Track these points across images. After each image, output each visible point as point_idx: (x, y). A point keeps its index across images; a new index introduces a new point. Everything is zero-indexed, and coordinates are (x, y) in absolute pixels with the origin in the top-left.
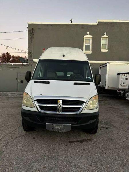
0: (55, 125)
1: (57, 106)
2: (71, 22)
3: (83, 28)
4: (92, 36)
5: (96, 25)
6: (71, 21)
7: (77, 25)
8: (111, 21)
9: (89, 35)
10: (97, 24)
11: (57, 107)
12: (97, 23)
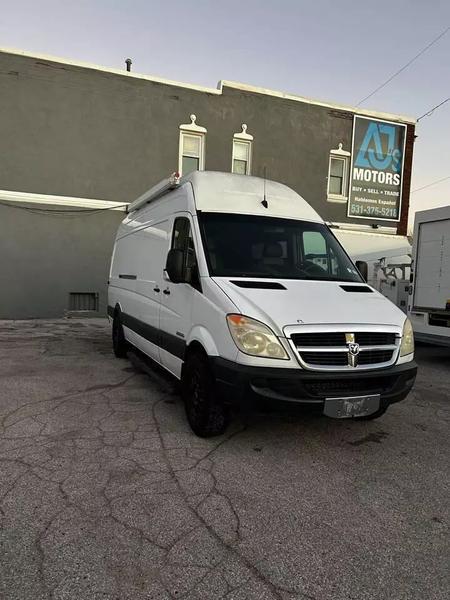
0: (347, 400)
1: (347, 350)
2: (128, 70)
3: (177, 98)
4: (204, 130)
5: (216, 95)
6: (129, 63)
7: (158, 83)
8: (259, 90)
9: (197, 123)
10: (219, 92)
11: (346, 353)
12: (218, 88)
